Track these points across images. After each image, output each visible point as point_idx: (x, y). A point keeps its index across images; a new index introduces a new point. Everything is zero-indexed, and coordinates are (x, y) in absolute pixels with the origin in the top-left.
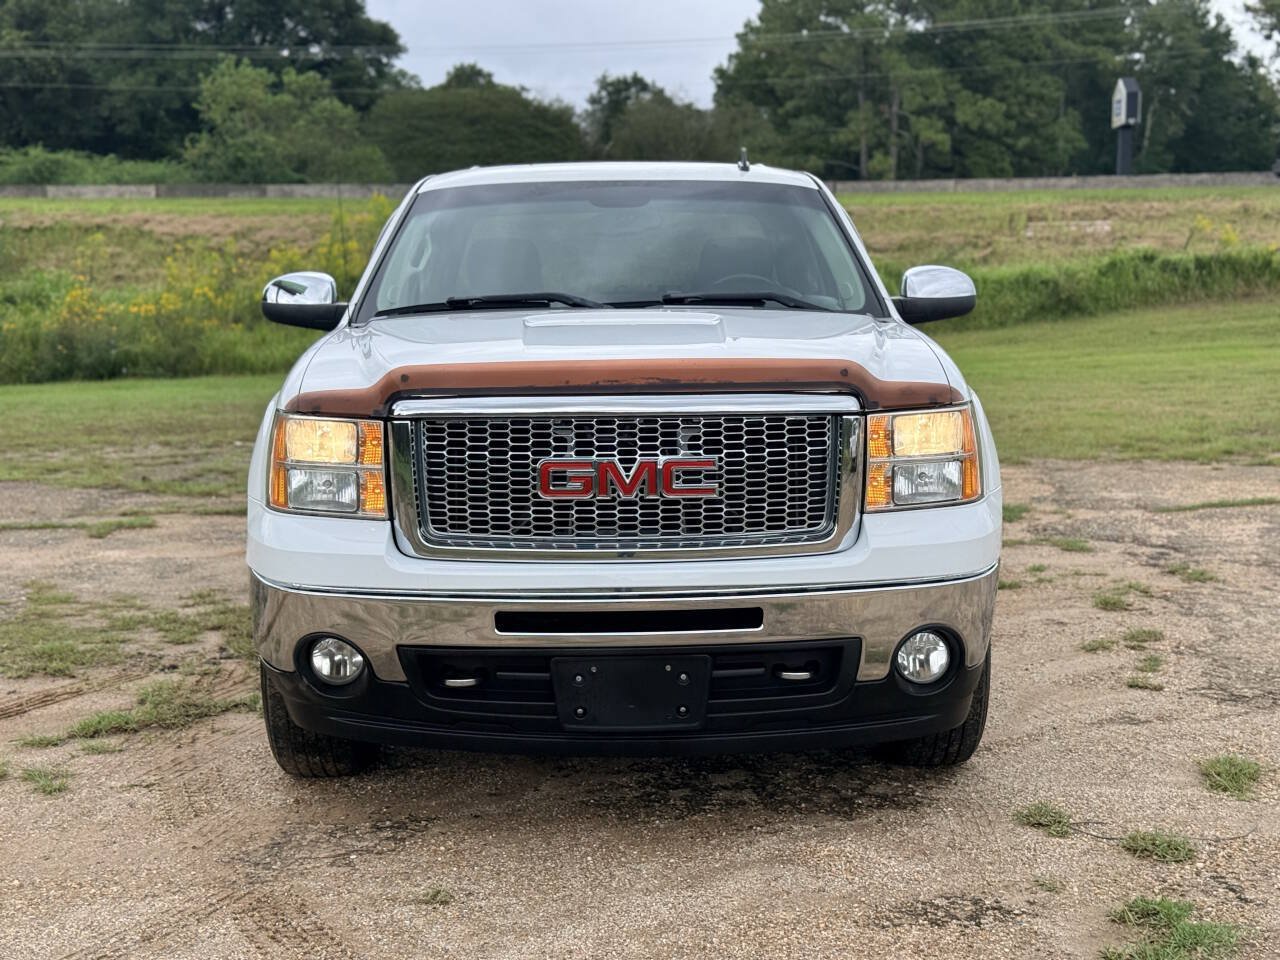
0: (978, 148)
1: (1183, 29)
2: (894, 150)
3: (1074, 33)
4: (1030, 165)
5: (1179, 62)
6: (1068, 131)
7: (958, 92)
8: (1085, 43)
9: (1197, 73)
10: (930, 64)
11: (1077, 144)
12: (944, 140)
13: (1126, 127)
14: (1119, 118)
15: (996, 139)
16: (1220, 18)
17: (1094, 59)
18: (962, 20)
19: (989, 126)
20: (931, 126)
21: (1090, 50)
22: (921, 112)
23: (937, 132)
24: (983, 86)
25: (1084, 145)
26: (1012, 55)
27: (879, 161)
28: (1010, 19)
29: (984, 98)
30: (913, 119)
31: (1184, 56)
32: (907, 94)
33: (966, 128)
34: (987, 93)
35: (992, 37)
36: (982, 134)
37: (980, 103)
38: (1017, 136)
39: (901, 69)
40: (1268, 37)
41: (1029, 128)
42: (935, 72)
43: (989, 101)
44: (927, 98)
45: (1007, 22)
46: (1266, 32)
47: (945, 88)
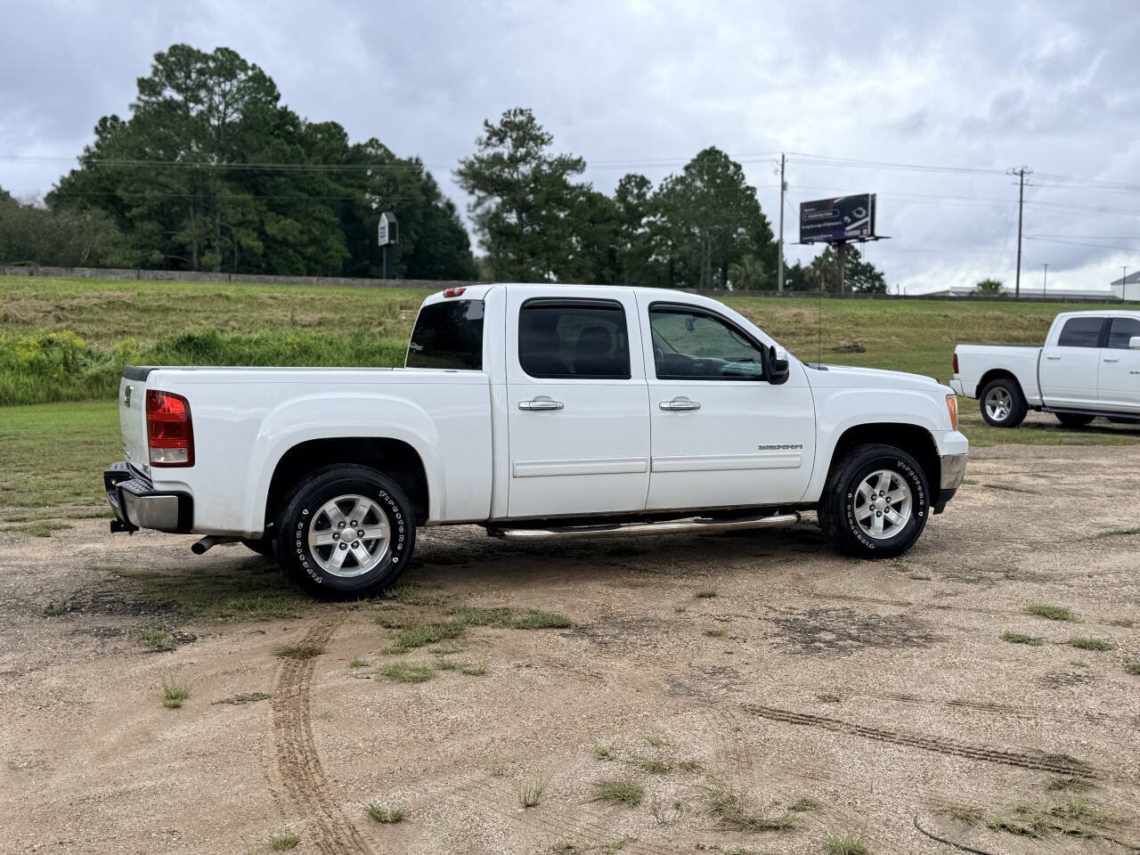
0: (280, 253)
1: (410, 182)
2: (218, 250)
3: (338, 178)
4: (317, 267)
5: (410, 203)
6: (337, 246)
7: (265, 212)
8: (345, 185)
9: (419, 211)
10: (243, 192)
11: (344, 254)
12: (258, 246)
13: (388, 245)
14: (384, 239)
15: (293, 246)
16: (429, 176)
17: (353, 198)
18: (268, 163)
19: (290, 238)
20: (249, 235)
21: (350, 190)
22: (240, 224)
23: (253, 240)
24: (282, 210)
25: (349, 255)
26: (301, 189)
27: (208, 258)
28: (299, 166)
29: (285, 219)
30: (234, 230)
31: (412, 200)
32: (230, 212)
33: (274, 239)
34: (286, 215)
35: (286, 176)
36: (285, 242)
37: (282, 222)
38: (305, 246)
39: (225, 193)
40: (472, 193)
41: (314, 241)
42: (249, 197)
43: (289, 220)
44: (243, 215)
45: (297, 167)
46: (470, 189)
47: (256, 209)
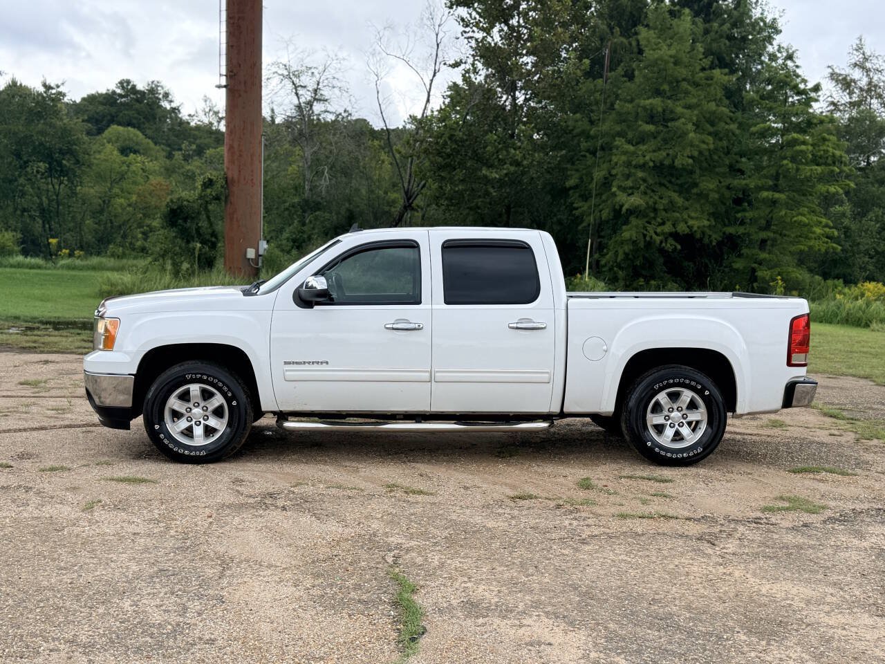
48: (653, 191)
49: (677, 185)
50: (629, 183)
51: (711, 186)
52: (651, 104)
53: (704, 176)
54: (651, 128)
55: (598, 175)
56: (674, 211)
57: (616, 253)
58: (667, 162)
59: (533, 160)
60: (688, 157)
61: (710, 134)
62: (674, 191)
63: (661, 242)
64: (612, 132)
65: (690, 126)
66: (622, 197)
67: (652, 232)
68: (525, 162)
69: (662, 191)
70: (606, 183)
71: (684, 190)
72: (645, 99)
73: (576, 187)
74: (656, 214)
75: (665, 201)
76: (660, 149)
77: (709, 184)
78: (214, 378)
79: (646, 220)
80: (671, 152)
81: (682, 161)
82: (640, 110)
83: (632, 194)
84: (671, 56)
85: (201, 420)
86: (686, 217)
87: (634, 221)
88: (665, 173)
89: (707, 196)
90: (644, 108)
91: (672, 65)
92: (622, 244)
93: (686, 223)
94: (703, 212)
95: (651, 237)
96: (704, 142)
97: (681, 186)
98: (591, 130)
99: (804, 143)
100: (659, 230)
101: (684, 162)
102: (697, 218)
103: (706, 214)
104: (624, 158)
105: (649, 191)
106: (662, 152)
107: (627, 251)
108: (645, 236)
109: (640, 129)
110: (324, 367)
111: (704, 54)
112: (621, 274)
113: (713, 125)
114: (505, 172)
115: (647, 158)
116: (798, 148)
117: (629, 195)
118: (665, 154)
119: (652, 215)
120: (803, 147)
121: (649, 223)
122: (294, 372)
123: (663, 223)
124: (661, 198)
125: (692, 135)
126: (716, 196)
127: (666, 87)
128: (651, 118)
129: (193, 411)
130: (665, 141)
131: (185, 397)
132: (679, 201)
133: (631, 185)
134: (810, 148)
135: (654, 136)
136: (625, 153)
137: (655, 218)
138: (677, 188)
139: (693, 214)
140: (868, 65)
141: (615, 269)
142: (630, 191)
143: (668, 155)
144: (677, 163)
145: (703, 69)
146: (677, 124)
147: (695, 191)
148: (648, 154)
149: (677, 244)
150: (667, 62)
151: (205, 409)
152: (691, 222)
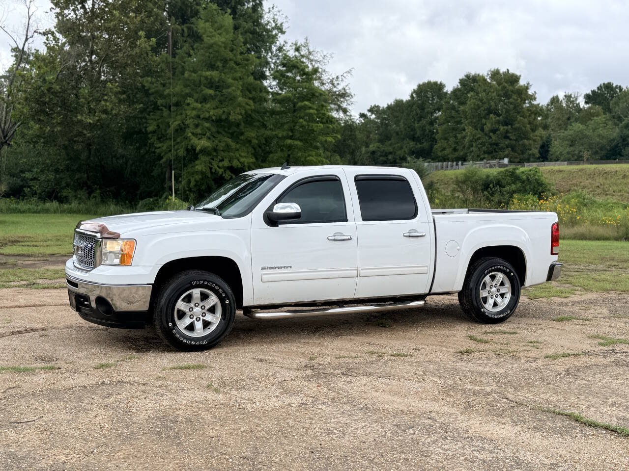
48: (214, 137)
49: (229, 133)
50: (199, 131)
51: (254, 135)
52: (211, 75)
53: (247, 127)
54: (211, 92)
55: (174, 124)
56: (229, 152)
57: (189, 182)
58: (224, 117)
59: (119, 110)
60: (238, 114)
61: (250, 98)
62: (228, 137)
63: (222, 173)
64: (183, 93)
65: (239, 93)
66: (195, 141)
67: (216, 166)
68: (114, 112)
69: (220, 137)
70: (181, 130)
71: (235, 136)
72: (205, 71)
73: (154, 132)
74: (217, 153)
75: (223, 144)
76: (217, 108)
77: (251, 134)
78: (213, 283)
79: (210, 157)
80: (225, 110)
81: (235, 116)
82: (202, 79)
83: (202, 138)
84: (222, 43)
85: (201, 316)
86: (238, 156)
87: (203, 158)
88: (222, 124)
89: (250, 142)
90: (206, 78)
91: (223, 49)
92: (193, 174)
93: (238, 160)
94: (248, 153)
95: (216, 169)
96: (247, 104)
97: (232, 134)
98: (164, 90)
99: (310, 108)
100: (221, 164)
101: (236, 118)
102: (245, 157)
103: (250, 154)
104: (194, 113)
105: (211, 137)
106: (219, 109)
107: (198, 179)
108: (211, 169)
109: (204, 92)
110: (289, 270)
111: (243, 43)
112: (192, 196)
113: (250, 92)
114: (97, 118)
115: (211, 113)
116: (308, 111)
117: (199, 139)
118: (222, 111)
119: (215, 154)
120: (311, 111)
121: (213, 160)
122: (268, 275)
123: (222, 160)
124: (220, 142)
125: (240, 99)
126: (257, 142)
127: (219, 64)
128: (211, 84)
129: (194, 310)
130: (221, 102)
131: (188, 299)
132: (233, 145)
133: (200, 132)
134: (316, 112)
135: (212, 97)
136: (194, 109)
137: (217, 157)
138: (229, 136)
139: (243, 154)
140: (311, 57)
141: (187, 192)
142: (200, 136)
143: (224, 112)
144: (231, 118)
145: (242, 53)
146: (229, 90)
147: (242, 137)
148: (211, 110)
149: (232, 175)
150: (220, 46)
151: (203, 308)
152: (242, 160)
